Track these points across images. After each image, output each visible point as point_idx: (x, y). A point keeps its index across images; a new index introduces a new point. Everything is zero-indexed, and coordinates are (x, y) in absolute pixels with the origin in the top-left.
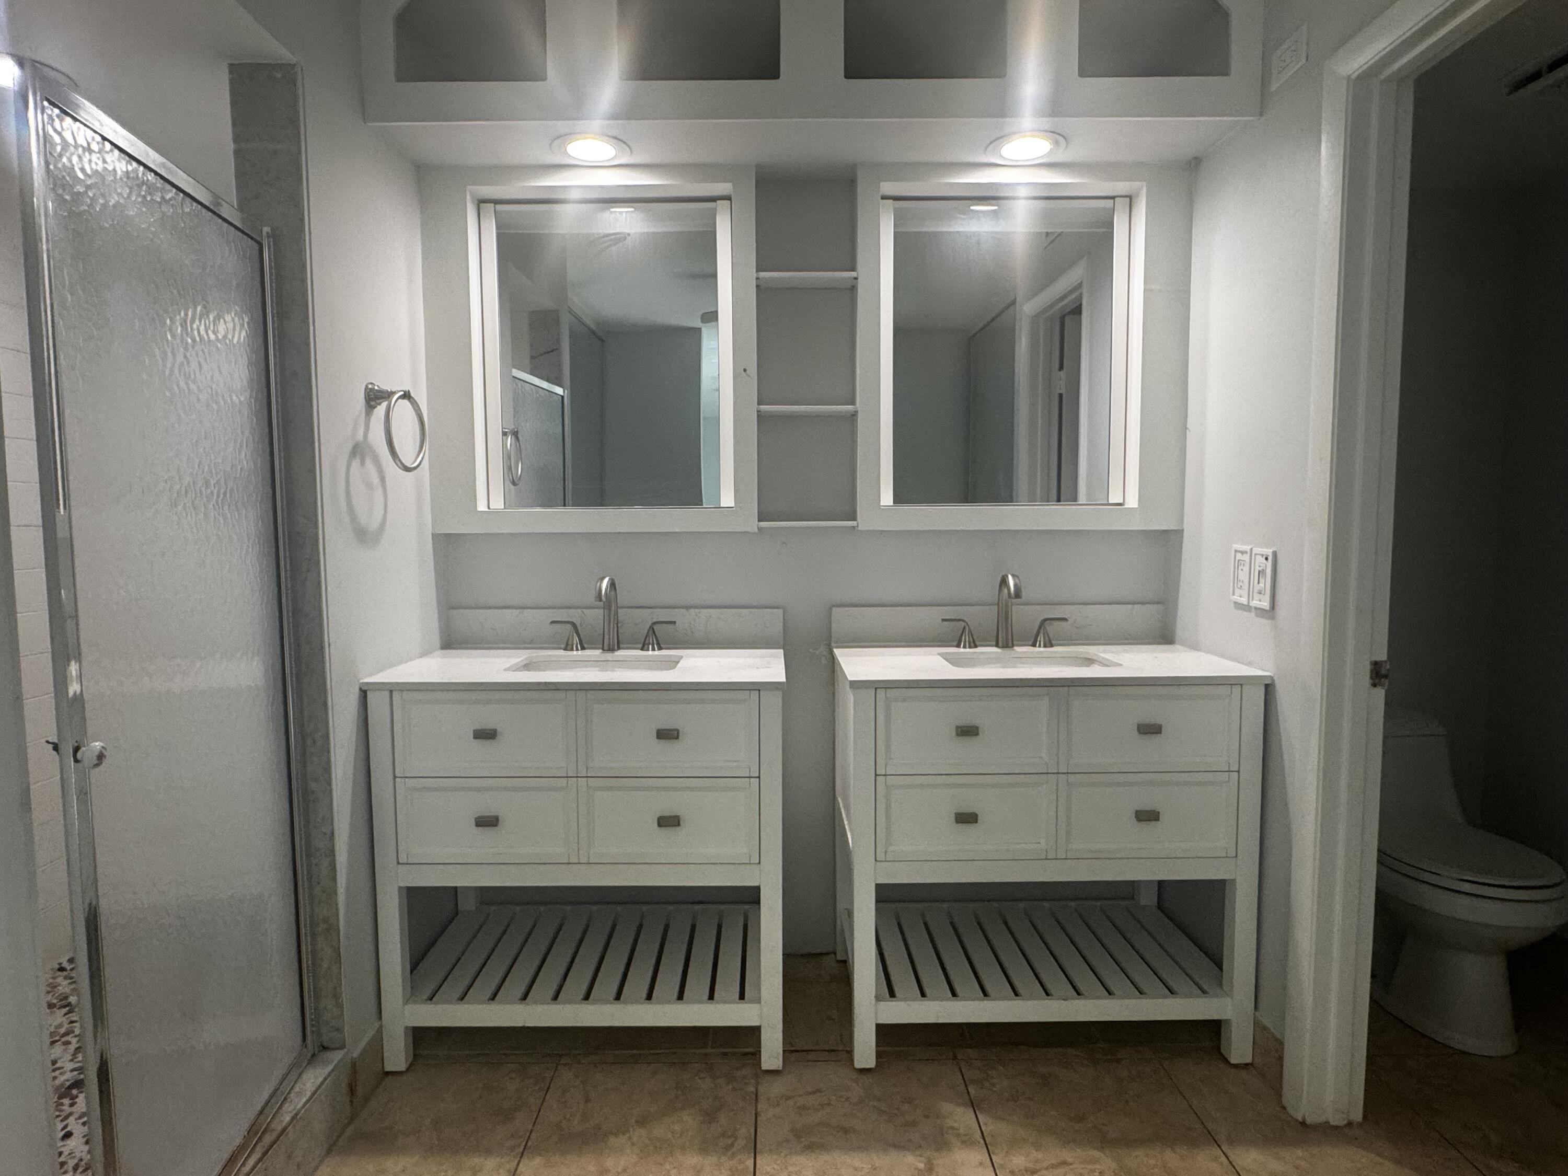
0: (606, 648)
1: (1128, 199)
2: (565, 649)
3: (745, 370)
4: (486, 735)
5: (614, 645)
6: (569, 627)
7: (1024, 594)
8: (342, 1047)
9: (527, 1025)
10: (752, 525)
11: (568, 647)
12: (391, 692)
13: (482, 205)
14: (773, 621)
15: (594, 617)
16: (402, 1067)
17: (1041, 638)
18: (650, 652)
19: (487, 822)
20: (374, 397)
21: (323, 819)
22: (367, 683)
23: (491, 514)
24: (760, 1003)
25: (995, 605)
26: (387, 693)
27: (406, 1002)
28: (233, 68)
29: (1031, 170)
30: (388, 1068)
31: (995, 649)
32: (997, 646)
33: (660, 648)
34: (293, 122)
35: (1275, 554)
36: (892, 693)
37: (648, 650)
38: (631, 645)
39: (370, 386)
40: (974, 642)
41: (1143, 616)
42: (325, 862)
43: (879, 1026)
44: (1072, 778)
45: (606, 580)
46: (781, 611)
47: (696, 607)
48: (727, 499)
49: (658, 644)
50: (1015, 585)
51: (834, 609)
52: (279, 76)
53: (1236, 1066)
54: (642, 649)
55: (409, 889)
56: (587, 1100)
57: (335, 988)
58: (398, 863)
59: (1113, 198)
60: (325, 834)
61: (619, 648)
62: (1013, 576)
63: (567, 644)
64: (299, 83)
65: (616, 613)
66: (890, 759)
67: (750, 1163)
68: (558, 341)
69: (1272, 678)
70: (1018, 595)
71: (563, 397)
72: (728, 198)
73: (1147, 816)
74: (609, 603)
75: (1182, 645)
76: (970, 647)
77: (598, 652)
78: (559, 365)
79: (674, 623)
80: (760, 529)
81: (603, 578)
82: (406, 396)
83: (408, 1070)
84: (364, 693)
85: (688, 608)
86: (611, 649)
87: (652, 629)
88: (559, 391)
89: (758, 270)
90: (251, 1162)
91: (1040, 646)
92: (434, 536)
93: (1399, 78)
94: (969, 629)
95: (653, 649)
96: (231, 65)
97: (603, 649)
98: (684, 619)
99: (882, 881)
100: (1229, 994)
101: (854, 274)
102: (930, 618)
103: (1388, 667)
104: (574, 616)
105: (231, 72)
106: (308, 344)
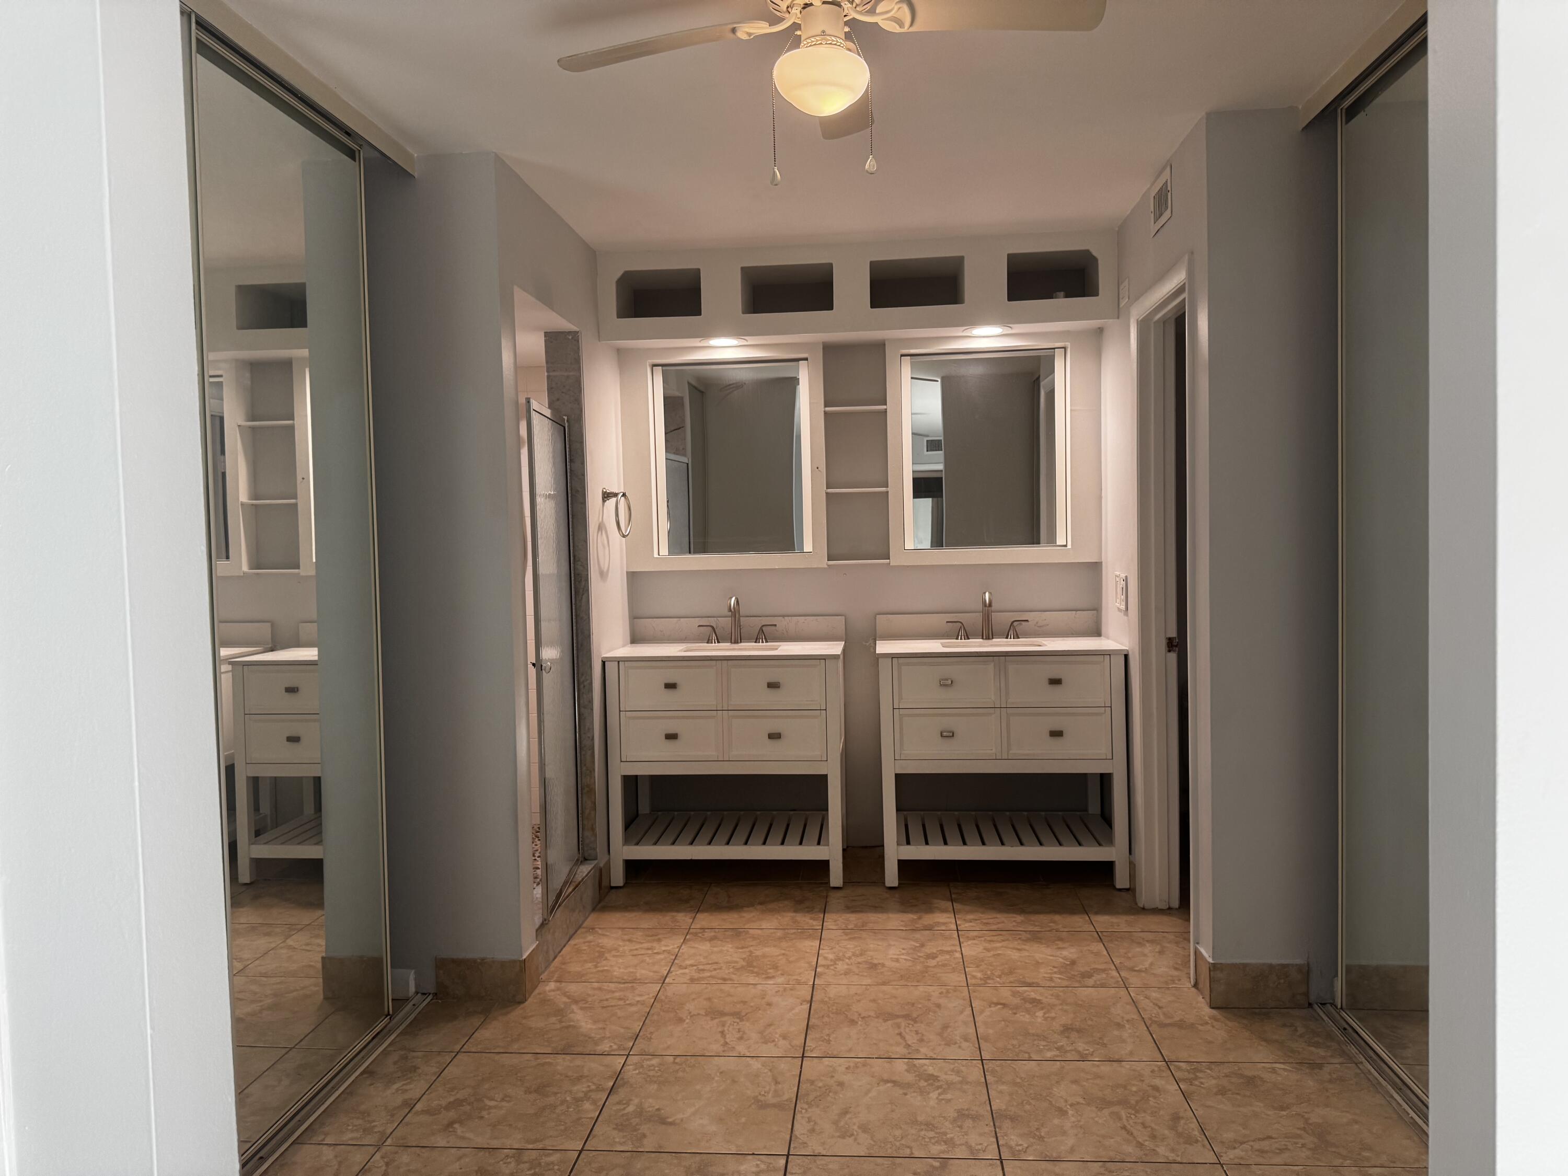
0: (733, 641)
1: (1063, 349)
2: (708, 643)
3: (818, 468)
4: (671, 686)
5: (738, 640)
6: (710, 628)
7: (993, 604)
8: (596, 859)
9: (693, 858)
10: (824, 563)
11: (709, 641)
12: (619, 662)
13: (654, 368)
14: (838, 624)
15: (725, 623)
16: (621, 884)
17: (1011, 632)
18: (761, 644)
19: (671, 737)
20: (606, 496)
21: (589, 729)
22: (606, 657)
23: (661, 559)
24: (828, 845)
25: (980, 612)
26: (616, 663)
27: (623, 845)
28: (546, 334)
29: (998, 339)
30: (613, 885)
31: (981, 640)
32: (982, 638)
33: (767, 642)
34: (577, 361)
35: (1126, 577)
36: (901, 660)
37: (759, 642)
38: (749, 640)
39: (604, 490)
40: (967, 636)
41: (1085, 617)
42: (589, 752)
43: (899, 861)
44: (1009, 711)
45: (733, 599)
46: (843, 617)
47: (788, 616)
48: (808, 547)
49: (765, 639)
50: (990, 599)
51: (878, 616)
52: (570, 337)
53: (1120, 890)
54: (756, 642)
55: (624, 776)
56: (729, 897)
57: (592, 825)
58: (621, 761)
59: (1054, 349)
60: (589, 737)
61: (741, 642)
62: (990, 593)
63: (709, 640)
64: (580, 341)
65: (739, 620)
66: (902, 699)
67: (822, 916)
68: (683, 421)
69: (1127, 650)
70: (990, 605)
71: (688, 464)
72: (806, 359)
73: (1056, 734)
74: (735, 613)
75: (1105, 637)
76: (965, 639)
77: (729, 644)
78: (685, 439)
79: (775, 625)
80: (828, 566)
81: (731, 598)
82: (624, 495)
83: (625, 884)
84: (604, 663)
85: (783, 616)
86: (736, 642)
87: (761, 630)
88: (685, 460)
89: (826, 406)
90: (570, 890)
91: (1011, 638)
92: (627, 572)
93: (1164, 321)
94: (964, 628)
95: (763, 642)
96: (545, 333)
97: (731, 642)
98: (782, 623)
99: (898, 772)
100: (1114, 846)
101: (884, 407)
102: (939, 621)
103: (1177, 641)
104: (712, 622)
105: (545, 336)
106: (584, 475)
